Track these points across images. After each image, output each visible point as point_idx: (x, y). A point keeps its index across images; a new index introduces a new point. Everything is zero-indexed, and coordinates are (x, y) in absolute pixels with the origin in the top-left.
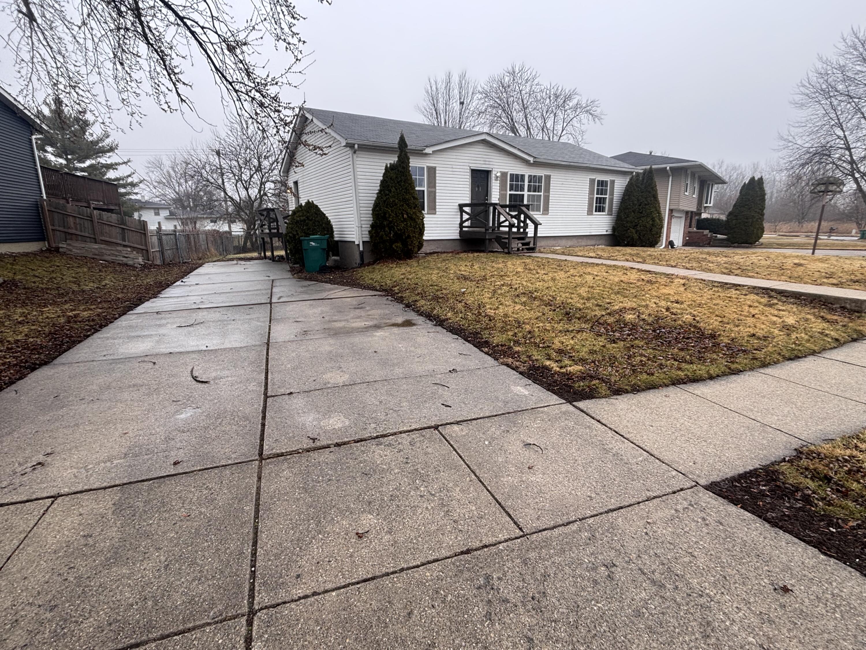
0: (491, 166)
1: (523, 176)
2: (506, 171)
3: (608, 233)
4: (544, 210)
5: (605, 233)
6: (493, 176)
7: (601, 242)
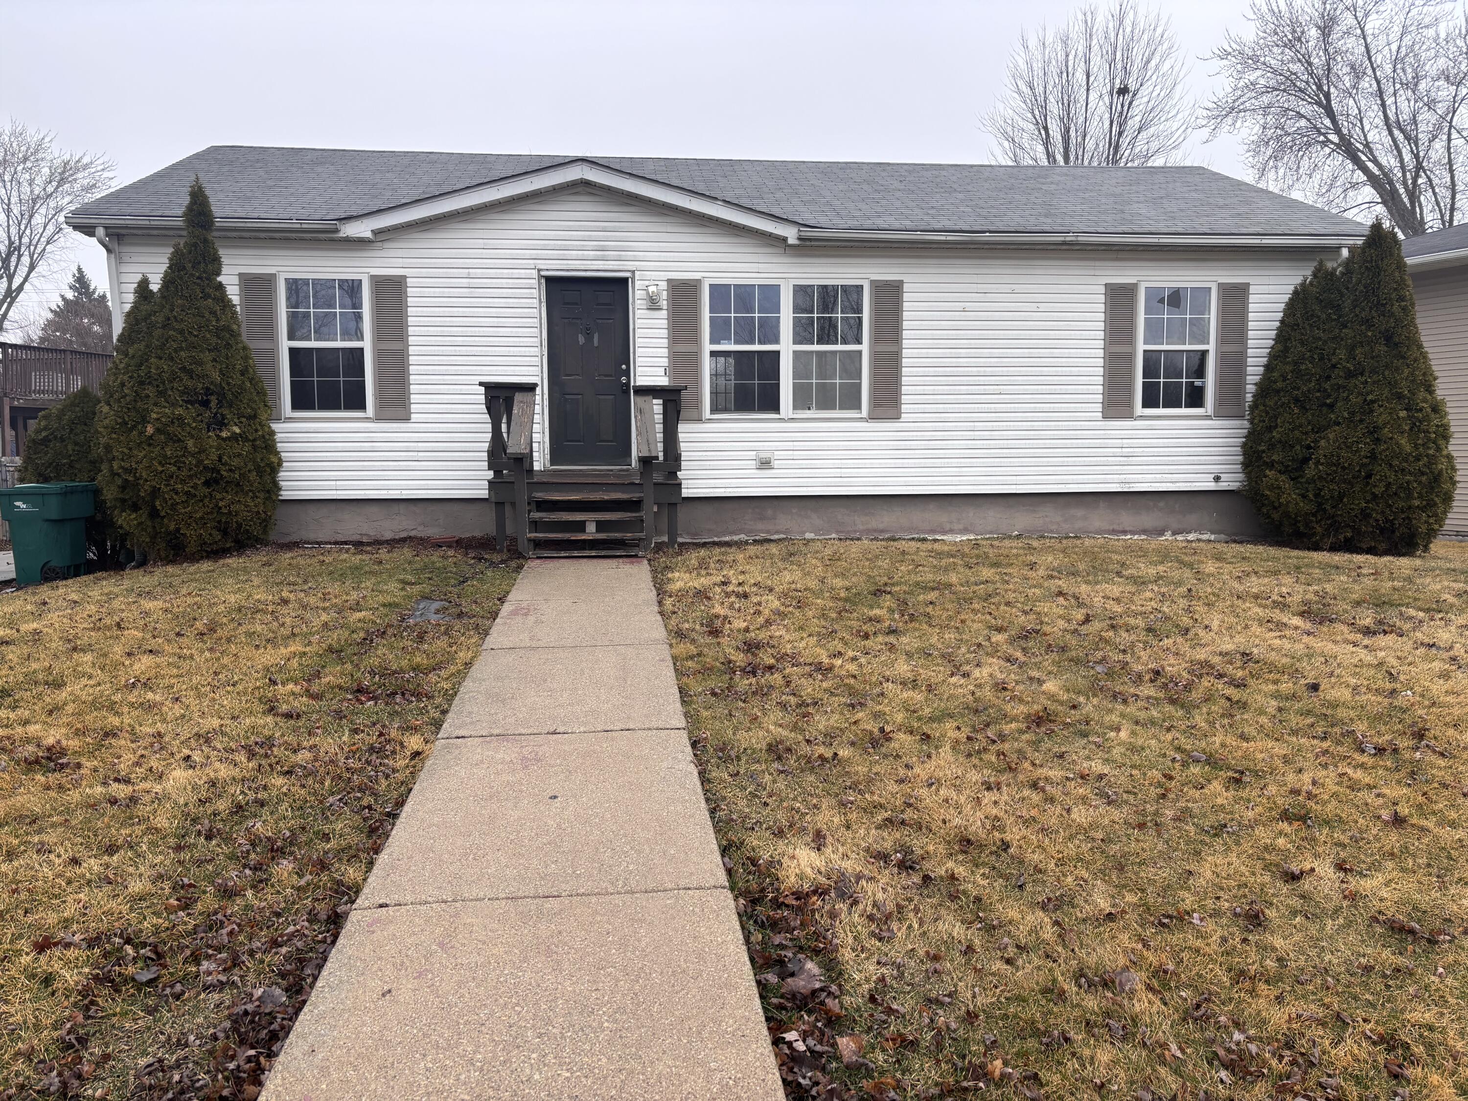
0: (630, 265)
1: (771, 293)
2: (697, 276)
3: (1223, 486)
4: (876, 403)
5: (1211, 486)
6: (639, 294)
7: (1192, 519)
